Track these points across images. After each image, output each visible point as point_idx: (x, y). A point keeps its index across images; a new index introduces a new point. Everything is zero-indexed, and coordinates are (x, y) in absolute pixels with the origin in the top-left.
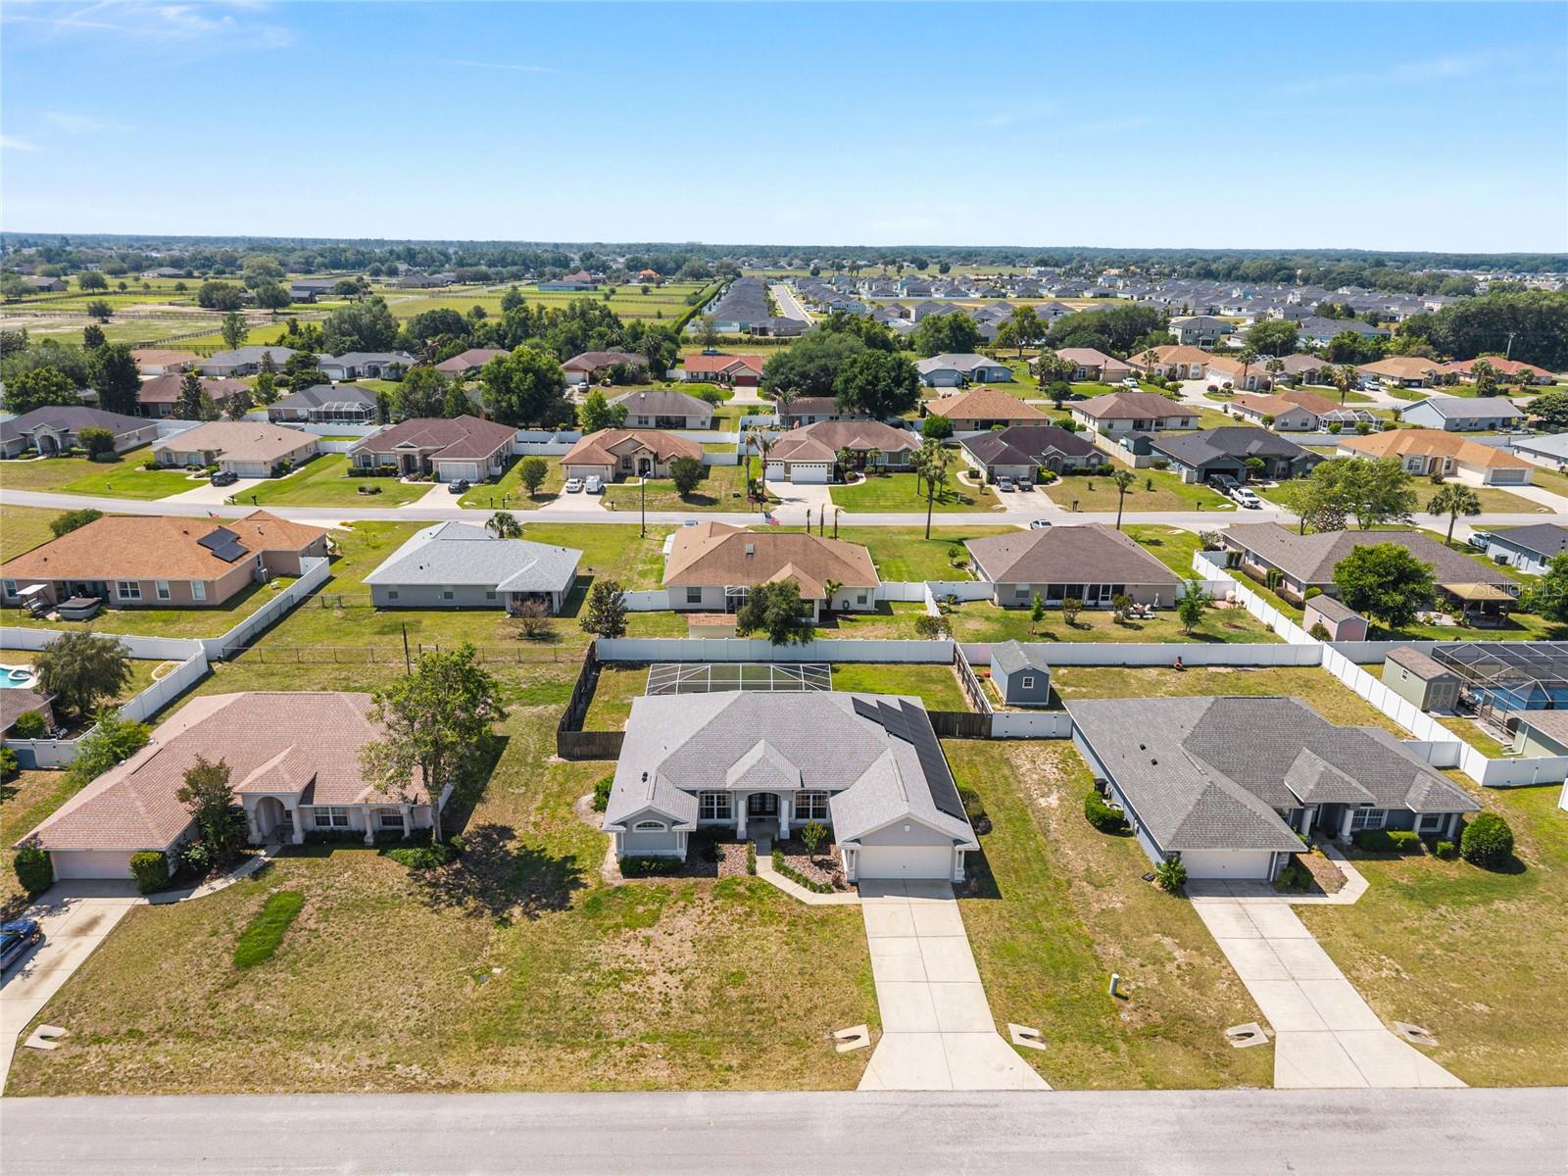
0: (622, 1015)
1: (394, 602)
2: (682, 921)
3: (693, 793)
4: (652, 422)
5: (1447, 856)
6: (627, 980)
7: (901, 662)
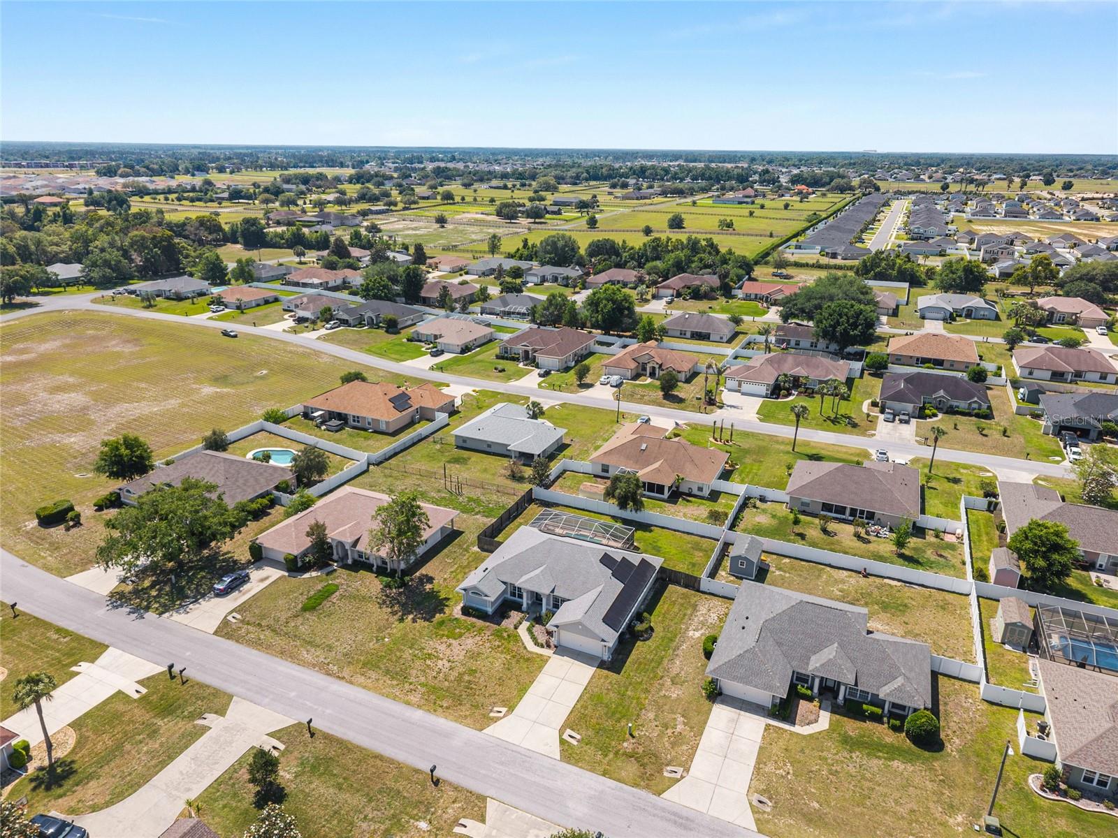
0: (419, 673)
1: (464, 445)
2: (470, 641)
3: (505, 583)
4: (688, 335)
5: (896, 729)
6: (430, 659)
7: (692, 534)
